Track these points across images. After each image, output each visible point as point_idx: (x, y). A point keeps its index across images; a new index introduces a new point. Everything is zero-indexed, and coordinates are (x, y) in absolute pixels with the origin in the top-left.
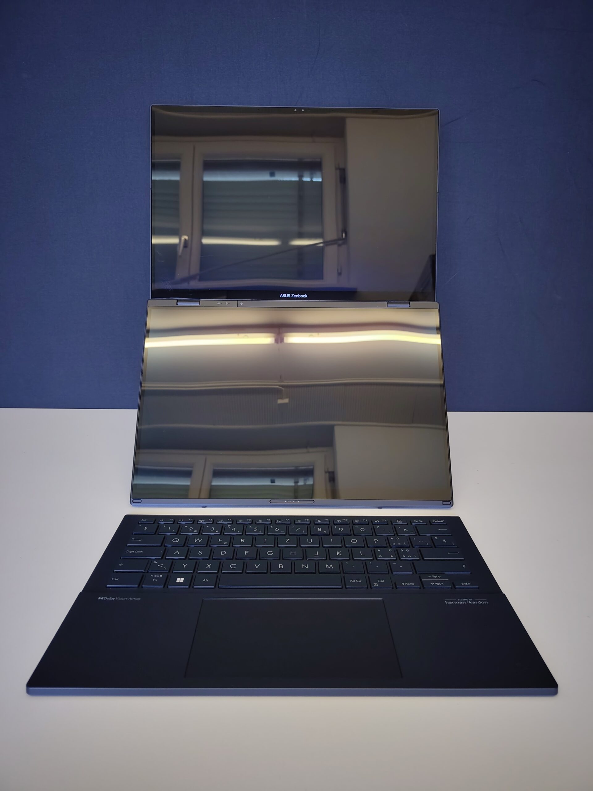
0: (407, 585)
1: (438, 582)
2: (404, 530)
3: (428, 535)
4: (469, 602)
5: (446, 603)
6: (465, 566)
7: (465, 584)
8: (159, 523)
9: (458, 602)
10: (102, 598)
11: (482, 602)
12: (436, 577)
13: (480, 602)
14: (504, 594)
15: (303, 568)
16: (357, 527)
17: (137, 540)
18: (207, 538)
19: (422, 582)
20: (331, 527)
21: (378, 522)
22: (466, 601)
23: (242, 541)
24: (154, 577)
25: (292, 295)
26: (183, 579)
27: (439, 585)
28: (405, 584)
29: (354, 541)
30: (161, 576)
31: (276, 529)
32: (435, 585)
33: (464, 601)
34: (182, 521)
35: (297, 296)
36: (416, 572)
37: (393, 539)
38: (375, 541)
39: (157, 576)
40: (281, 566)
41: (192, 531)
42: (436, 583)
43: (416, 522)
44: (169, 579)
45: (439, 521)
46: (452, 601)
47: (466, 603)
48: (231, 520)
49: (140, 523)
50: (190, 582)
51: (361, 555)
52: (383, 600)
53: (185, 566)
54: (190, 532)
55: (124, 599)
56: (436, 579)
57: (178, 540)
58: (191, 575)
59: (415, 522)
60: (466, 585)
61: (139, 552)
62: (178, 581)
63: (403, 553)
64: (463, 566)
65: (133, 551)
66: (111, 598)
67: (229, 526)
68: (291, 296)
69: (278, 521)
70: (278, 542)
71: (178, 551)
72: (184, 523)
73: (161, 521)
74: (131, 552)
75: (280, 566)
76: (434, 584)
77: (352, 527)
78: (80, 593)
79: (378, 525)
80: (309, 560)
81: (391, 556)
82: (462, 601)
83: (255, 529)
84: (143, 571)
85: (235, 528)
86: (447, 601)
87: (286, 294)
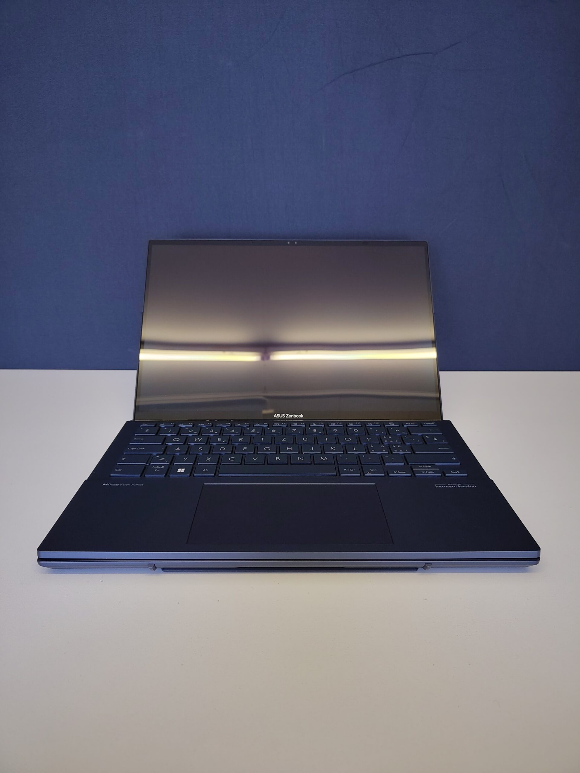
0: (398, 473)
1: (428, 471)
2: (396, 431)
3: (419, 434)
4: (458, 486)
5: (436, 487)
6: (455, 458)
7: (455, 472)
8: (160, 427)
9: (448, 486)
10: (107, 485)
11: (470, 486)
12: (427, 467)
13: (468, 486)
14: (492, 480)
15: (299, 460)
16: (351, 428)
17: (139, 439)
18: (207, 438)
19: (413, 471)
20: (326, 429)
21: (371, 424)
22: (455, 486)
23: (240, 440)
24: (156, 468)
25: (287, 415)
26: (184, 469)
27: (429, 473)
28: (397, 472)
29: (348, 440)
30: (163, 467)
31: (273, 430)
32: (426, 473)
33: (453, 485)
34: (183, 425)
35: (292, 416)
36: (408, 464)
37: (385, 437)
38: (368, 439)
39: (159, 467)
40: (278, 459)
41: (192, 433)
42: (427, 472)
43: (408, 424)
44: (170, 469)
45: (430, 424)
46: (441, 486)
47: (455, 487)
48: (229, 424)
49: (142, 427)
50: (191, 471)
51: (355, 450)
52: (376, 485)
53: (185, 459)
54: (190, 433)
55: (128, 485)
56: (426, 468)
57: (178, 439)
58: (192, 466)
59: (406, 425)
60: (456, 474)
61: (141, 449)
62: (178, 471)
63: (395, 449)
64: (453, 458)
65: (135, 448)
66: (115, 485)
67: (228, 429)
68: (285, 417)
69: (275, 424)
70: (274, 441)
71: (178, 448)
72: (184, 426)
73: (162, 425)
74: (133, 449)
75: (276, 459)
76: (424, 472)
77: (346, 429)
78: (86, 480)
79: (371, 427)
80: (304, 454)
81: (384, 451)
82: (451, 486)
83: (253, 430)
84: (145, 463)
85: (233, 430)
86: (437, 485)
87: (280, 415)
